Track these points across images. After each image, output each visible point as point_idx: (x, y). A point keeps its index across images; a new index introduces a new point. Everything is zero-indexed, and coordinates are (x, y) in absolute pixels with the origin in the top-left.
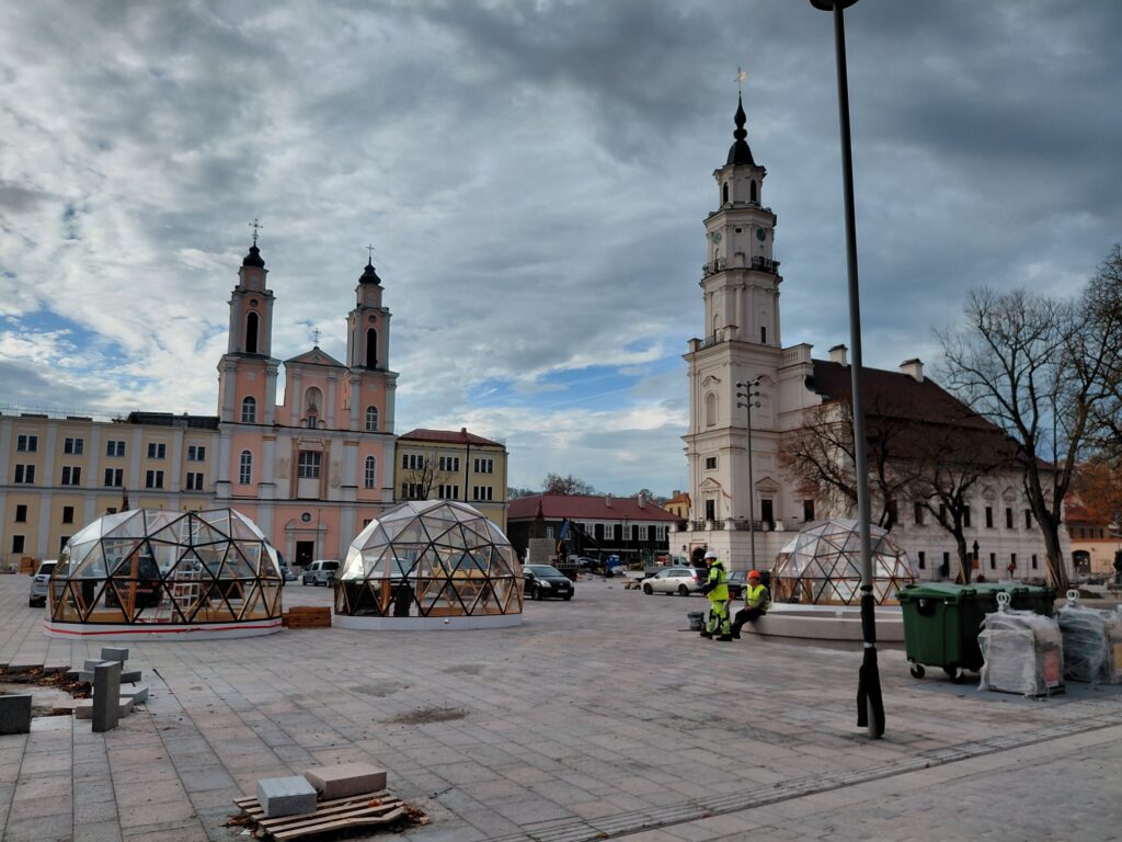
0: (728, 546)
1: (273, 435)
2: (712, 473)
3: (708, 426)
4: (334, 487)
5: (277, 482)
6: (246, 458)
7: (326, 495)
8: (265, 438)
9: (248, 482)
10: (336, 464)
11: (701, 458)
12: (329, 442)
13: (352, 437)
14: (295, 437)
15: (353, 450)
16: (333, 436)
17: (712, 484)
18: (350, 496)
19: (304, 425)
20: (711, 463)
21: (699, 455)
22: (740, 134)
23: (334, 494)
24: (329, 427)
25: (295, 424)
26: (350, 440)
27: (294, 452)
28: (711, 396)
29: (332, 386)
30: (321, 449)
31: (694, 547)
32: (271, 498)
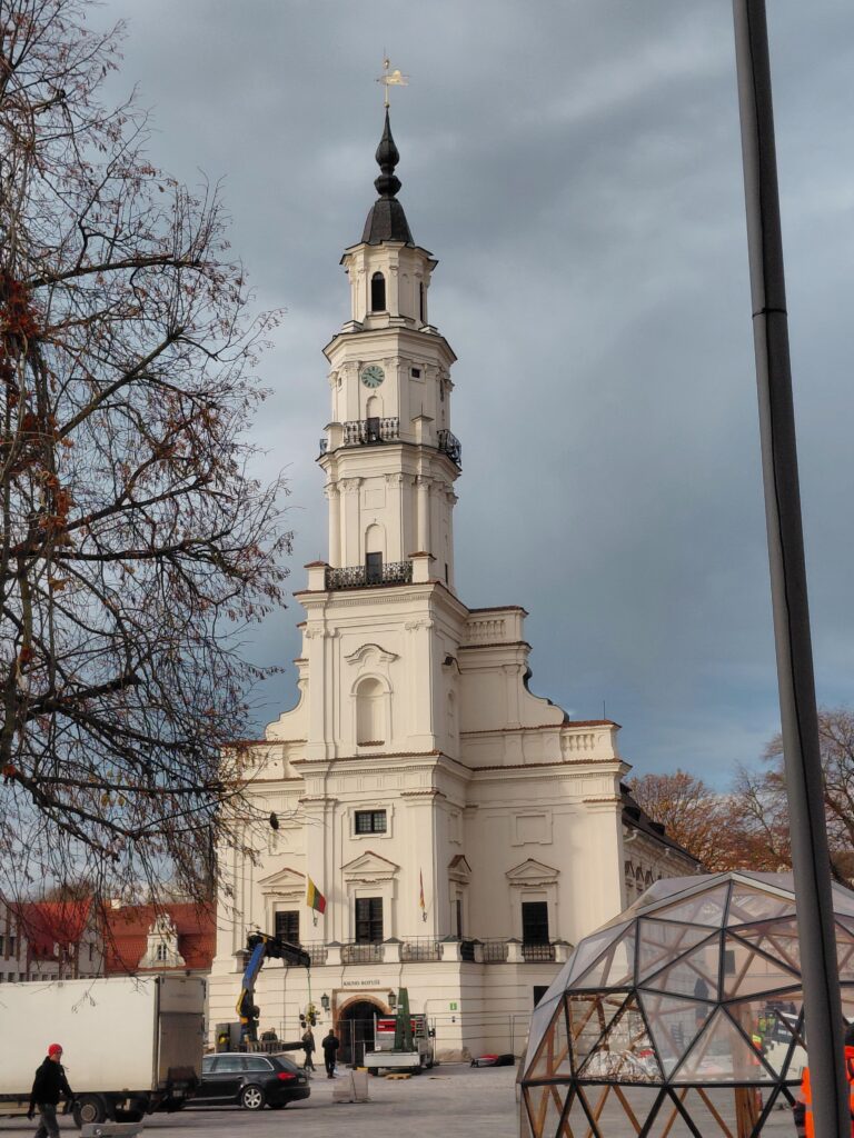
0: (456, 994)
2: (371, 842)
3: (360, 744)
11: (341, 810)
17: (375, 865)
20: (368, 821)
21: (337, 803)
22: (388, 186)
28: (366, 687)
31: (343, 999)
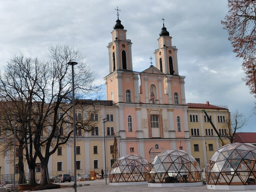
1: (140, 108)
4: (166, 132)
5: (143, 130)
6: (130, 119)
7: (163, 136)
8: (136, 109)
9: (131, 131)
10: (165, 120)
12: (161, 110)
13: (171, 107)
14: (148, 108)
15: (171, 113)
16: (163, 107)
18: (173, 135)
19: (151, 102)
23: (166, 135)
24: (161, 103)
25: (147, 102)
26: (170, 109)
27: (148, 115)
29: (160, 84)
30: (159, 113)
32: (142, 138)
